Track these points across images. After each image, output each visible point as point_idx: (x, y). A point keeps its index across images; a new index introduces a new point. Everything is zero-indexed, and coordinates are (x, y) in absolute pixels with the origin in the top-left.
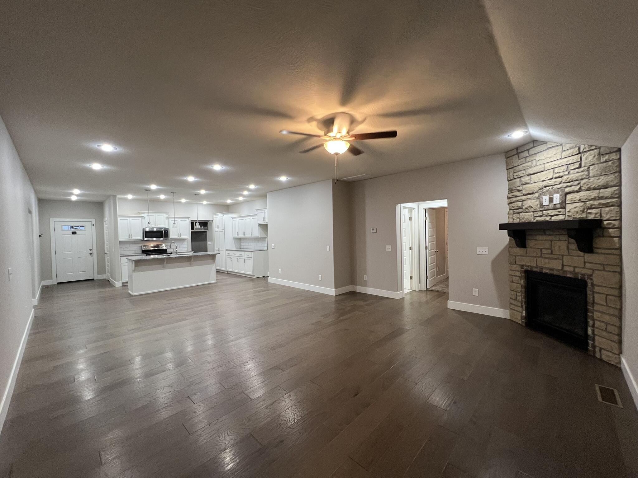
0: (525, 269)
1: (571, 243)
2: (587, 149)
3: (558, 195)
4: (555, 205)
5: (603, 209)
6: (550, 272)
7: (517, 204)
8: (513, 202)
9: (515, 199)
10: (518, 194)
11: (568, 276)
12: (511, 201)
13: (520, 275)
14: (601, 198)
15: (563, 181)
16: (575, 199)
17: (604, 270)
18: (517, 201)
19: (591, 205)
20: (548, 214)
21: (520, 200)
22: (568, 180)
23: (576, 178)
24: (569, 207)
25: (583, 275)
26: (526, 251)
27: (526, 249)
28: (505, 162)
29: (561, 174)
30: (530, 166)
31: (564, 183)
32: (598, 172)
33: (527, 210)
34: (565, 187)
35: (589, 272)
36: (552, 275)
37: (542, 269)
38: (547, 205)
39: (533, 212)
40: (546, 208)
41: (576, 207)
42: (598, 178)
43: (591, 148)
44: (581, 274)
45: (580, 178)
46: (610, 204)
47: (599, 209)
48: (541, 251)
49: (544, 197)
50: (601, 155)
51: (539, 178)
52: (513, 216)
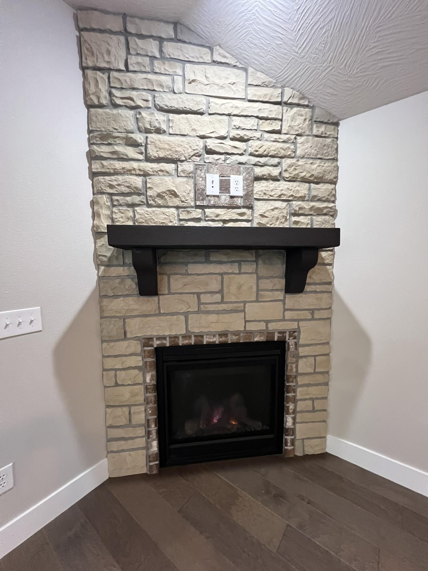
0: (155, 346)
1: (263, 278)
2: (295, 101)
3: (240, 178)
4: (232, 197)
5: (314, 217)
6: (221, 339)
7: (128, 180)
8: (112, 171)
9: (118, 165)
10: (131, 152)
11: (256, 339)
12: (103, 166)
13: (141, 364)
14: (314, 199)
15: (250, 150)
16: (272, 194)
17: (313, 319)
18: (129, 172)
19: (300, 209)
20: (218, 216)
21: (138, 172)
22: (261, 151)
23: (275, 151)
24: (260, 207)
25: (282, 333)
26: (157, 302)
27: (156, 298)
28: (75, 41)
29: (249, 134)
30: (168, 87)
31: (251, 154)
32: (313, 151)
33: (160, 202)
34: (254, 163)
35: (294, 325)
36: (223, 345)
37: (202, 337)
38: (214, 196)
39: (177, 208)
40: (212, 202)
41: (276, 208)
42: (311, 161)
43: (302, 102)
44: (279, 333)
45: (283, 153)
46: (325, 211)
47: (309, 217)
48: (199, 298)
49: (209, 177)
50: (315, 121)
51: (193, 127)
52: (112, 212)
